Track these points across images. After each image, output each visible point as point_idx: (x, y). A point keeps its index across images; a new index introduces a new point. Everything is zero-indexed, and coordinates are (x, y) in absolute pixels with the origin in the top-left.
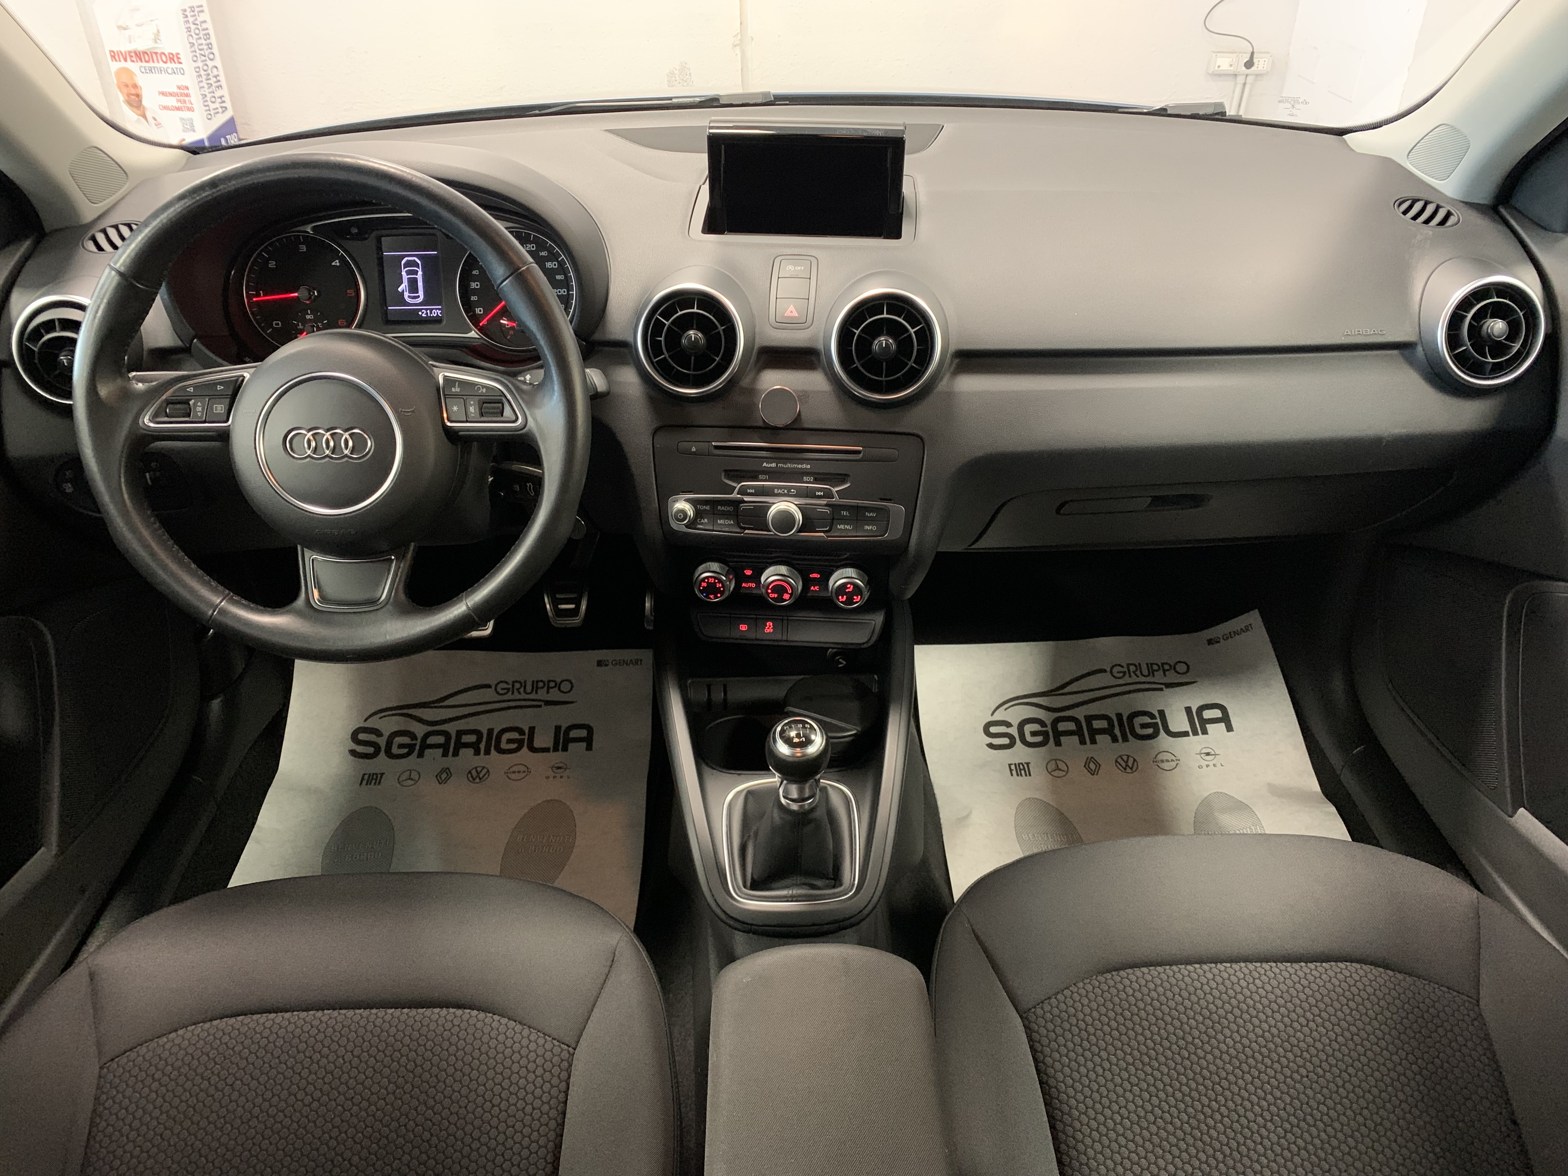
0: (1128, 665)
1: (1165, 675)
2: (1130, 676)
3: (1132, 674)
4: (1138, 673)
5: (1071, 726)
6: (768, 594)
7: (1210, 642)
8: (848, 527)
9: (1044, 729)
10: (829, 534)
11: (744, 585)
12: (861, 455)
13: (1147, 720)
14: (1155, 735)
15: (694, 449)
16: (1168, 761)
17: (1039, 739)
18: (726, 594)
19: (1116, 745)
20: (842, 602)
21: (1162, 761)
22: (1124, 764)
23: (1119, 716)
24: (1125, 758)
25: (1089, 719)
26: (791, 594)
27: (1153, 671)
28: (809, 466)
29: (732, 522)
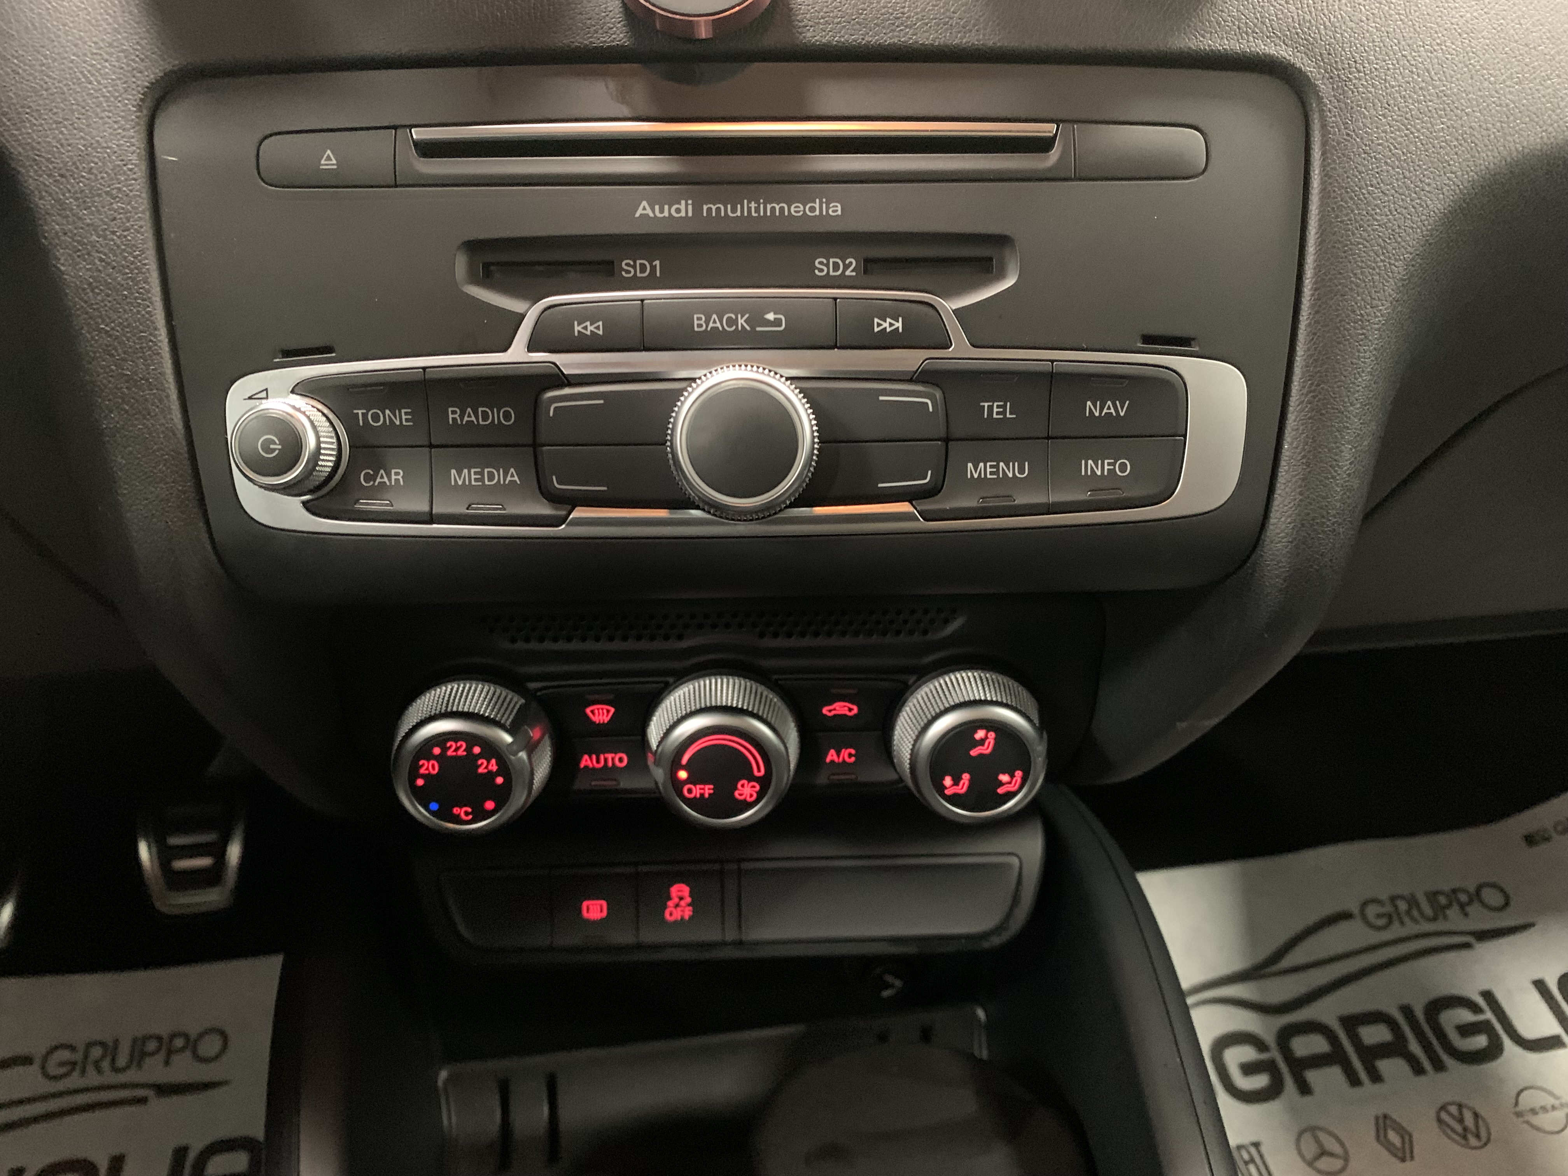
0: (1393, 899)
1: (1466, 915)
2: (1402, 923)
3: (1406, 920)
4: (1415, 913)
5: (1316, 1044)
6: (677, 785)
7: (1530, 840)
8: (1011, 471)
9: (1264, 1056)
10: (929, 505)
11: (586, 761)
12: (1054, 155)
13: (1466, 1016)
14: (1494, 1051)
15: (329, 161)
16: (1544, 1109)
17: (1260, 1081)
18: (518, 800)
19: (1423, 1079)
20: (955, 800)
21: (1533, 1111)
22: (1458, 1128)
23: (1407, 1011)
24: (1453, 1109)
25: (1351, 1022)
26: (765, 783)
27: (1444, 908)
28: (836, 209)
29: (513, 476)
